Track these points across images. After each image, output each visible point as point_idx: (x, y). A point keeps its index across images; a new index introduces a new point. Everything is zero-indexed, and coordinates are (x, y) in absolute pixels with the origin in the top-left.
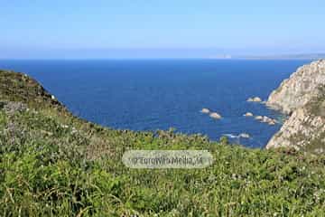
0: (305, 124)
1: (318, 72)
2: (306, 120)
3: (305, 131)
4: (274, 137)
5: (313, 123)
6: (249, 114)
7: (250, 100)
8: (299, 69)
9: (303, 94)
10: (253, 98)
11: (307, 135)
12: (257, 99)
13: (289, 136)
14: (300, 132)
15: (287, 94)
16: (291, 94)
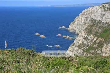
0: (85, 38)
1: (92, 13)
2: (86, 37)
3: (86, 42)
4: (71, 46)
5: (89, 38)
6: (60, 35)
7: (60, 28)
8: (83, 11)
9: (85, 23)
10: (61, 27)
11: (86, 44)
12: (64, 27)
13: (78, 45)
14: (83, 43)
15: (78, 24)
16: (80, 24)
